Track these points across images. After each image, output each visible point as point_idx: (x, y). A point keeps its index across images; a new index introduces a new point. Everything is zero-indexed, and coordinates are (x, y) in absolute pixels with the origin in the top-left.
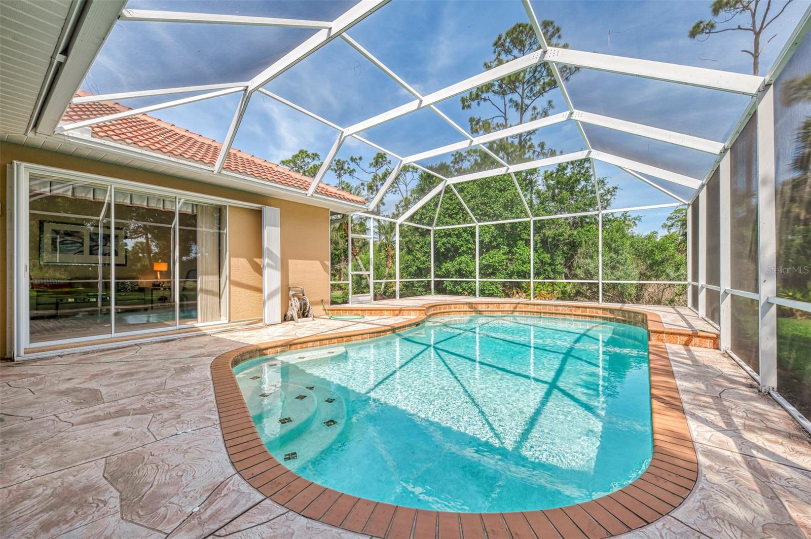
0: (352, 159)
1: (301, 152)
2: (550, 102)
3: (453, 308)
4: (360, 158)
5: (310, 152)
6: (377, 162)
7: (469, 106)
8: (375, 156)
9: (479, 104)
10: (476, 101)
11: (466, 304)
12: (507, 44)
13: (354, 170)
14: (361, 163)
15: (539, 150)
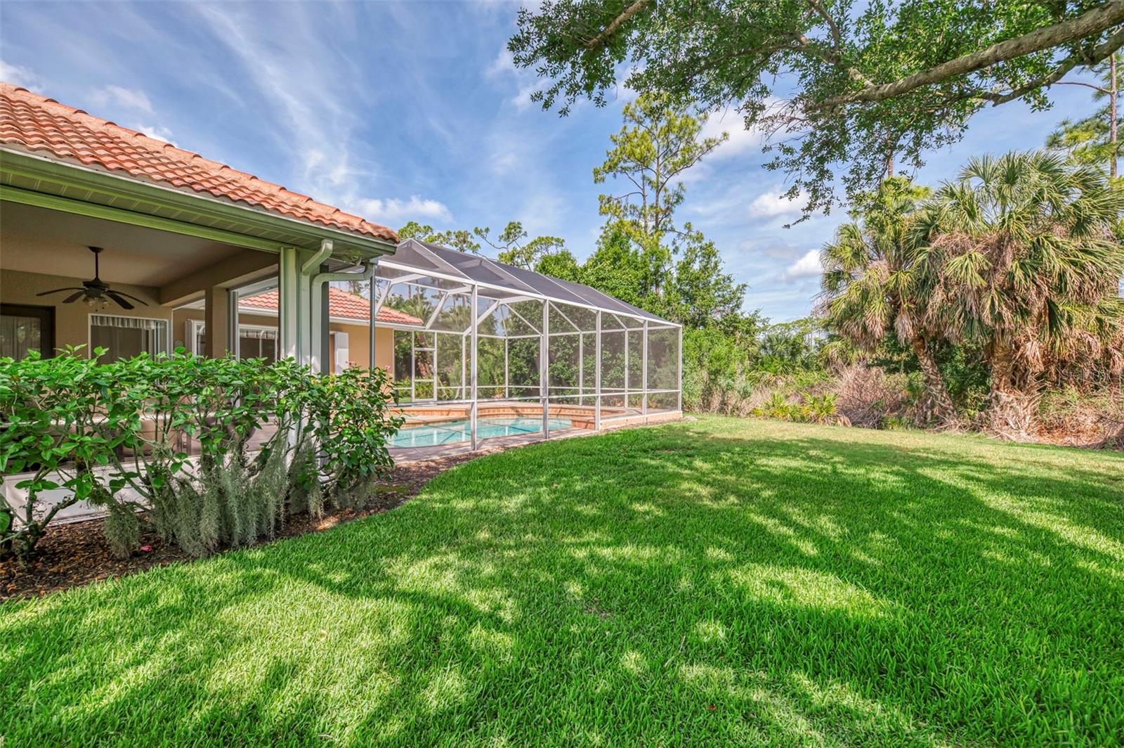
0: (477, 231)
1: (410, 224)
2: (680, 184)
3: (501, 411)
4: (487, 230)
5: (421, 225)
6: (509, 234)
7: (603, 180)
8: (507, 226)
9: (615, 176)
10: (611, 174)
11: (513, 408)
12: (638, 114)
13: (478, 246)
14: (489, 236)
15: (685, 231)
